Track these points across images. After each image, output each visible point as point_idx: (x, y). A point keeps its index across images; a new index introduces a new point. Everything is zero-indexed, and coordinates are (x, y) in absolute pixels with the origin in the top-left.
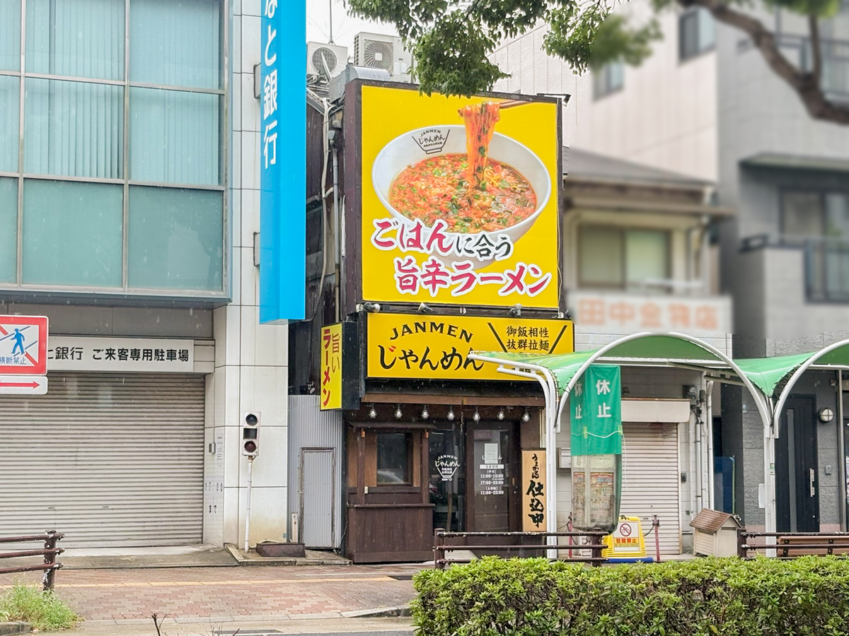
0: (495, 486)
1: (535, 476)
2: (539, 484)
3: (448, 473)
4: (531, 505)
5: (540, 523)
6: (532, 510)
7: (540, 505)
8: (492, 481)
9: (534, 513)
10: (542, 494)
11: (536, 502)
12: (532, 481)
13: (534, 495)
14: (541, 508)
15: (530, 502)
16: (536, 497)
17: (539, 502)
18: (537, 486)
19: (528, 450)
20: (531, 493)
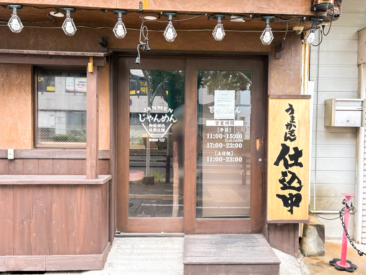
0: (229, 150)
1: (290, 136)
2: (296, 149)
3: (159, 130)
4: (282, 181)
5: (294, 208)
6: (282, 189)
7: (296, 181)
8: (225, 143)
9: (286, 193)
10: (301, 165)
11: (290, 176)
12: (283, 145)
13: (287, 165)
14: (297, 185)
15: (280, 177)
16: (290, 169)
17: (294, 177)
18: (292, 152)
19: (279, 97)
20: (282, 162)
